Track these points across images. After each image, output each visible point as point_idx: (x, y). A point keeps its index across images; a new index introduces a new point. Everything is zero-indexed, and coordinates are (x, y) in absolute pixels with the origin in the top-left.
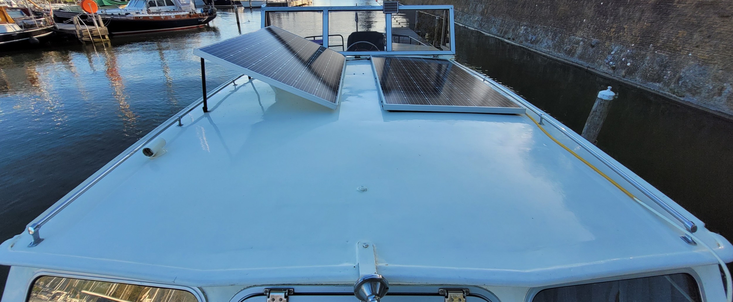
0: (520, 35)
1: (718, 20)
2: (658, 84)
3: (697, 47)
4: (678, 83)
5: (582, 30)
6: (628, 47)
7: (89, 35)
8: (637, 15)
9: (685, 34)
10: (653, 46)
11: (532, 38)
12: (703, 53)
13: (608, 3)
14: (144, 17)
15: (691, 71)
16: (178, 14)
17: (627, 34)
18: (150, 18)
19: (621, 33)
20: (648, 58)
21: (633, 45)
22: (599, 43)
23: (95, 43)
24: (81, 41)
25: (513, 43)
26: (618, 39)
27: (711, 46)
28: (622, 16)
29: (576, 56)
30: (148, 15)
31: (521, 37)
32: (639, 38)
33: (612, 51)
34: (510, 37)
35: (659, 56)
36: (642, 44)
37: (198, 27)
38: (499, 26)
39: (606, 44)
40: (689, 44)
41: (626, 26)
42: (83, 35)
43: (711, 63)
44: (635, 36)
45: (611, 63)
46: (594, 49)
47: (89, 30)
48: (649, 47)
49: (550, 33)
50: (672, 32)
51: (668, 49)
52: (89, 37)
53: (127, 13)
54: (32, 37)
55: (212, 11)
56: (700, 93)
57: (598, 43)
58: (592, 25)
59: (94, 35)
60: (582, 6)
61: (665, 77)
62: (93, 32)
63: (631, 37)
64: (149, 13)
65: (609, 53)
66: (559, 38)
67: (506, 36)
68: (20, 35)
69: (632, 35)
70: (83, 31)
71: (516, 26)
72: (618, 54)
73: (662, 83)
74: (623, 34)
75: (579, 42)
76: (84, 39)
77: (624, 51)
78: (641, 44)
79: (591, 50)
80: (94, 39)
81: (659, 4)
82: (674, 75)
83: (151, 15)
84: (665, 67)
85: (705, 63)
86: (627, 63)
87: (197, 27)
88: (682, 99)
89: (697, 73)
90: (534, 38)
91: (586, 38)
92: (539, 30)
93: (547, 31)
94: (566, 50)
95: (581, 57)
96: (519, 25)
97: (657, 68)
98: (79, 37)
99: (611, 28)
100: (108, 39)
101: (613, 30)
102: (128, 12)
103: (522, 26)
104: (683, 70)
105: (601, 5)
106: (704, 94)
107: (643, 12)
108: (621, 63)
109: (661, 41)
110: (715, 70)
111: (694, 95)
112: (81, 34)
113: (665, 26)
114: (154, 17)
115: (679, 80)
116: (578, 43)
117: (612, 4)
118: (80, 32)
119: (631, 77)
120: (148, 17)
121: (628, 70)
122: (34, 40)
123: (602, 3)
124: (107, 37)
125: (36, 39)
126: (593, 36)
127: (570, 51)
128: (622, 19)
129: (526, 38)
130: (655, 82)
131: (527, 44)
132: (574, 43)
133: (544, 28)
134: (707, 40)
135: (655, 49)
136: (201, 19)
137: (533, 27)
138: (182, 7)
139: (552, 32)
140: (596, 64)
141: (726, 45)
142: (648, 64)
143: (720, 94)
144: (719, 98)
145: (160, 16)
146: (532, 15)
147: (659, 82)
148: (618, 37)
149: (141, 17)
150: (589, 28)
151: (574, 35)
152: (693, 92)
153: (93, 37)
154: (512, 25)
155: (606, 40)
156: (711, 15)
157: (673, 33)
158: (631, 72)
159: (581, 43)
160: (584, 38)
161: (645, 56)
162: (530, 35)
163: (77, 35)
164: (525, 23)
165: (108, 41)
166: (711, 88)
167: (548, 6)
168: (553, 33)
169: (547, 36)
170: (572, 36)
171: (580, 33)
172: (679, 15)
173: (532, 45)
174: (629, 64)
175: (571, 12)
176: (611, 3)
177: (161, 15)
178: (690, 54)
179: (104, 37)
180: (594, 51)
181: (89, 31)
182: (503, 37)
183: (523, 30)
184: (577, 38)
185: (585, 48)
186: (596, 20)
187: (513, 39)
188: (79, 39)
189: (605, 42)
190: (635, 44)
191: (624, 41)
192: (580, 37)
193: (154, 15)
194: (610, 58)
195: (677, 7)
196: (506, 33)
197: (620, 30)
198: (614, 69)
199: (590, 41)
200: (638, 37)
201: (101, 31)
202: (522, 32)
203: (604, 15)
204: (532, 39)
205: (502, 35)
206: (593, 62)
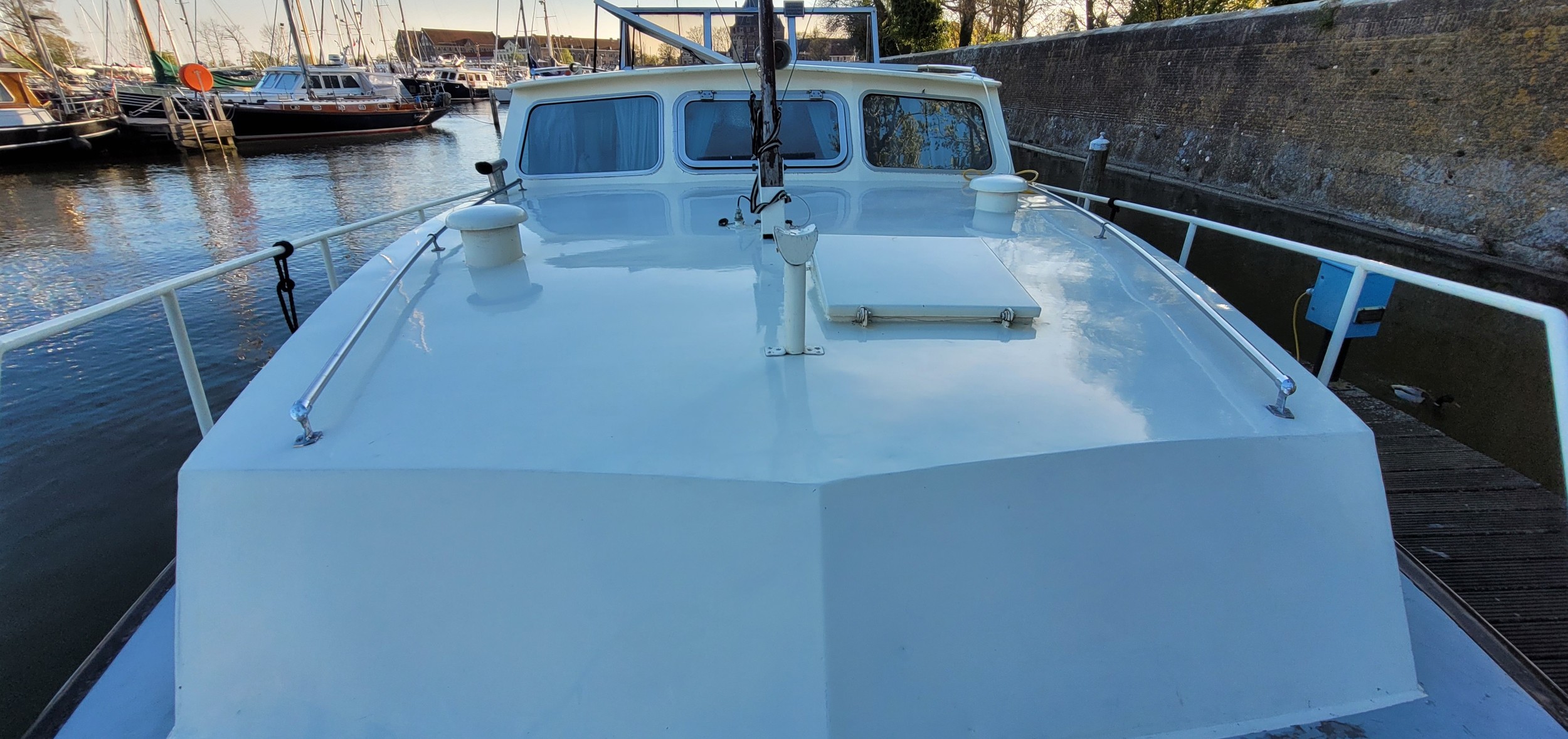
0: (1049, 132)
1: (1313, 73)
2: (1245, 185)
3: (1291, 118)
4: (1270, 178)
5: (1141, 111)
6: (1206, 131)
7: (195, 135)
8: (1216, 77)
9: (1276, 101)
10: (1237, 125)
11: (1067, 135)
12: (1298, 128)
13: (1178, 63)
14: (302, 106)
15: (1285, 157)
16: (372, 102)
17: (1204, 109)
18: (315, 109)
19: (1197, 110)
20: (1232, 145)
21: (1212, 127)
22: (1166, 131)
23: (207, 151)
24: (179, 148)
25: (1037, 149)
26: (1192, 120)
27: (1306, 115)
28: (1197, 82)
29: (1134, 156)
30: (310, 103)
31: (1049, 136)
32: (1219, 115)
33: (1184, 141)
34: (1032, 138)
35: (1246, 139)
36: (1224, 125)
37: (414, 129)
38: (1013, 122)
39: (1176, 131)
40: (1282, 115)
41: (1202, 98)
42: (184, 134)
43: (1308, 141)
44: (1215, 112)
45: (1184, 160)
46: (1159, 141)
47: (197, 124)
48: (1232, 127)
49: (1094, 124)
50: (1260, 100)
51: (1256, 128)
52: (196, 140)
53: (260, 99)
54: (76, 135)
55: (442, 99)
56: (1296, 188)
57: (1164, 131)
58: (1155, 101)
59: (206, 137)
60: (1141, 70)
61: (1254, 171)
62: (203, 129)
63: (1209, 114)
64: (311, 99)
65: (1181, 145)
66: (1109, 130)
67: (1026, 138)
68: (52, 132)
69: (1210, 111)
70: (183, 127)
71: (1042, 117)
72: (1193, 144)
73: (1250, 181)
74: (1198, 112)
75: (1138, 134)
76: (184, 143)
77: (1201, 139)
78: (1222, 124)
79: (1155, 143)
80: (206, 145)
81: (1243, 58)
82: (1264, 166)
83: (317, 103)
84: (1254, 156)
85: (1302, 141)
86: (1205, 157)
87: (411, 129)
88: (1274, 201)
89: (1292, 158)
90: (1070, 136)
91: (1147, 125)
92: (1077, 119)
93: (1089, 121)
94: (1119, 149)
95: (1141, 158)
96: (1047, 115)
97: (1244, 159)
98: (176, 138)
99: (1182, 103)
100: (234, 146)
101: (1185, 106)
102: (264, 99)
103: (1051, 116)
104: (1276, 157)
105: (1167, 65)
106: (1301, 190)
107: (1223, 72)
108: (1197, 159)
109: (1247, 116)
110: (1312, 150)
111: (1289, 193)
112: (180, 133)
113: (1252, 92)
114: (323, 106)
115: (1270, 173)
116: (1136, 135)
117: (1183, 63)
118: (176, 129)
119: (1211, 179)
120: (310, 107)
121: (1207, 167)
122: (82, 143)
123: (1169, 63)
124: (231, 142)
125: (87, 142)
126: (1157, 120)
127: (1126, 149)
128: (1196, 87)
129: (1058, 137)
130: (1241, 182)
131: (1059, 147)
132: (1131, 137)
133: (1085, 115)
134: (1302, 107)
135: (1240, 129)
136: (419, 114)
137: (1068, 116)
138: (375, 90)
139: (1097, 121)
140: (1163, 166)
141: (1324, 110)
142: (1232, 154)
143: (1319, 185)
144: (1319, 191)
145: (337, 105)
146: (1065, 96)
147: (1246, 181)
148: (1192, 117)
149: (297, 106)
150: (1152, 108)
151: (1130, 123)
152: (1288, 189)
153: (202, 139)
154: (1035, 117)
155: (1176, 124)
156: (1305, 69)
157: (1261, 102)
158: (1210, 171)
159: (1141, 134)
160: (1145, 124)
161: (1227, 142)
162: (1064, 131)
163: (170, 134)
164: (1056, 111)
165: (232, 149)
166: (1309, 178)
167: (1090, 76)
168: (1099, 122)
169: (1090, 128)
170: (1127, 124)
171: (1139, 117)
172: (1267, 73)
173: (1067, 148)
174: (1207, 159)
175: (1125, 84)
176: (1181, 62)
177: (338, 103)
178: (1283, 131)
179: (224, 141)
180: (1159, 145)
181: (197, 128)
182: (1020, 140)
183: (1053, 124)
184: (1135, 126)
185: (1146, 142)
186: (1161, 92)
187: (1038, 142)
188: (176, 143)
189: (1174, 128)
190: (1215, 124)
191: (1201, 121)
192: (1140, 124)
193: (324, 103)
194: (1181, 152)
195: (1267, 59)
196: (1025, 132)
197: (1194, 105)
198: (1188, 170)
199: (1153, 129)
200: (1218, 112)
201: (219, 128)
202: (1051, 127)
203: (1172, 84)
204: (1067, 137)
205: (1019, 137)
206: (1159, 163)
